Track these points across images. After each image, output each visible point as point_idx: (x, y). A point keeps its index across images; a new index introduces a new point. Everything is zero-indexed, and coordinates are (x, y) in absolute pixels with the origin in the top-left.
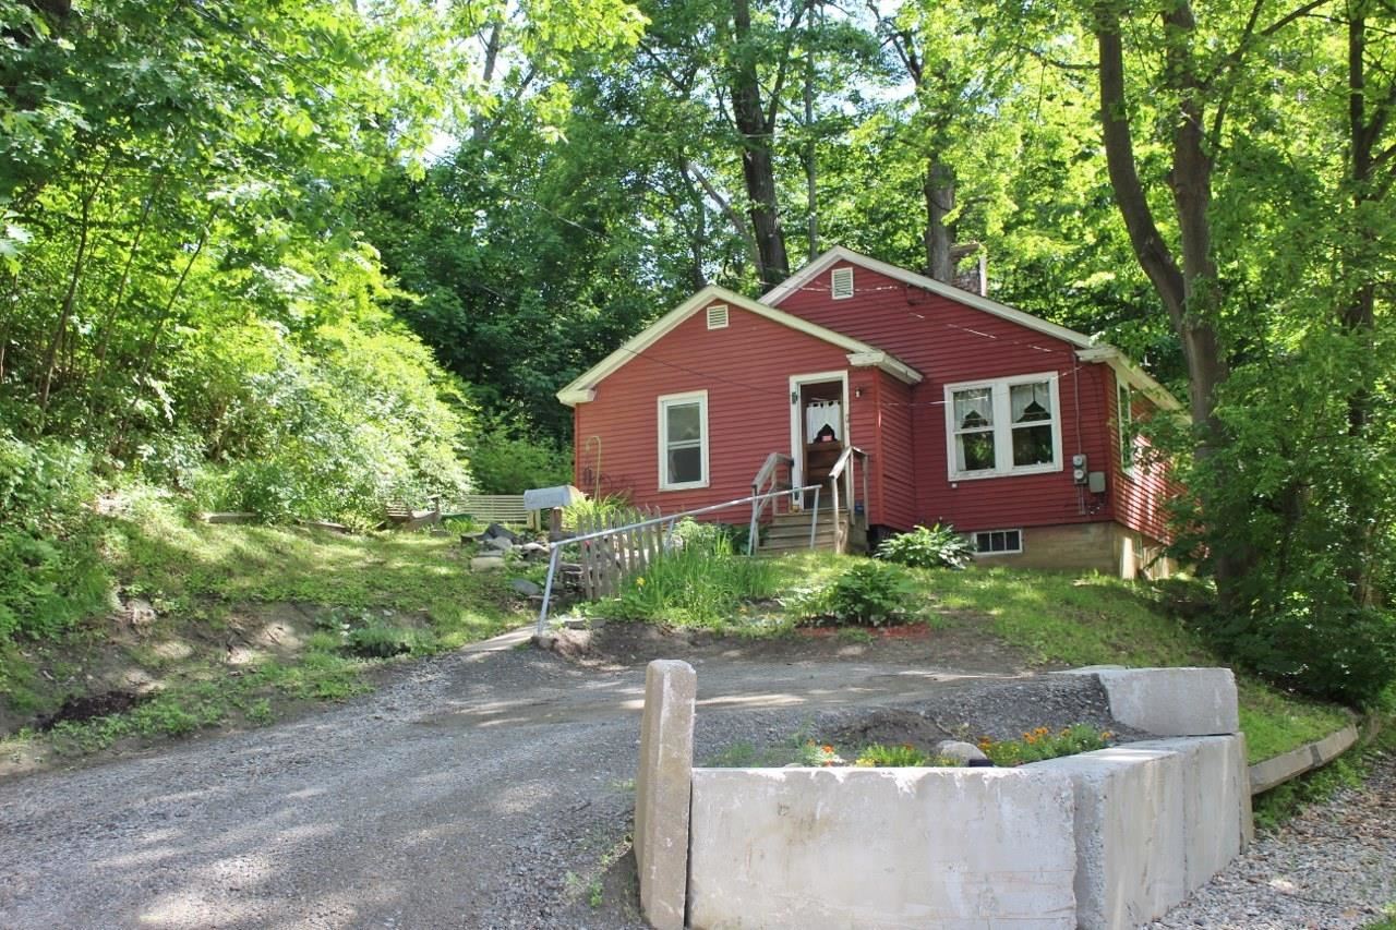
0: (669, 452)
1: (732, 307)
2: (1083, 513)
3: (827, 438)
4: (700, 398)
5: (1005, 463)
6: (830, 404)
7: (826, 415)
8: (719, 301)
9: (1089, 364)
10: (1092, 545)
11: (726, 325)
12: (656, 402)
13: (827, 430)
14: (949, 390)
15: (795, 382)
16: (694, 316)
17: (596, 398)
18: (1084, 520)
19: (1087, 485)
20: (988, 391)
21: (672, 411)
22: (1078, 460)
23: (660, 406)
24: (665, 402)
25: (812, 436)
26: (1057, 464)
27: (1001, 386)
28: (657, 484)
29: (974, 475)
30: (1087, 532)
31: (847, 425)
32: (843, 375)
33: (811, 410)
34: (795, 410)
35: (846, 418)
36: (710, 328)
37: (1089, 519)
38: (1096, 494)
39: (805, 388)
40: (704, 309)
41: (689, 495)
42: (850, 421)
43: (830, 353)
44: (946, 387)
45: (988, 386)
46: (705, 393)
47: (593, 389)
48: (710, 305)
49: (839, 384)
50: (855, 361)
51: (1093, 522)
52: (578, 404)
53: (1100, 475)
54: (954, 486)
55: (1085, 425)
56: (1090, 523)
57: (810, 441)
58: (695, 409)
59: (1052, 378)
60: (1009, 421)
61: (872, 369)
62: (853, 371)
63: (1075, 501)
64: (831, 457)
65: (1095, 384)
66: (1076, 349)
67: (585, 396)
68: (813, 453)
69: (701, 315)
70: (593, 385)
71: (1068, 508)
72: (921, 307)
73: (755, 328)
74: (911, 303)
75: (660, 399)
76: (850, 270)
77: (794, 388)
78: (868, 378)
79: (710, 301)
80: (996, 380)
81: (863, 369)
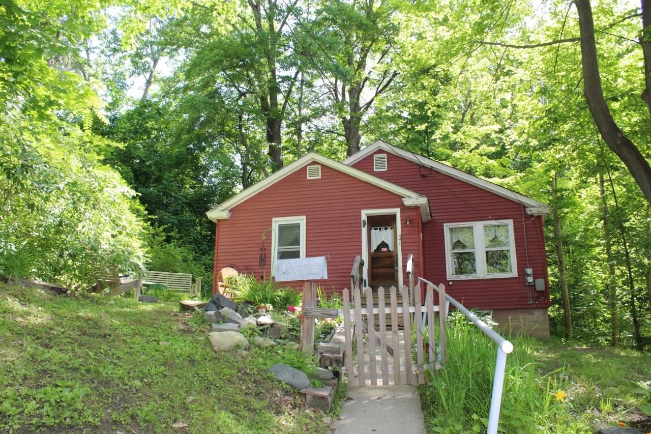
0: (279, 253)
1: (324, 167)
2: (532, 302)
3: (384, 250)
4: (301, 220)
5: (482, 271)
6: (386, 229)
7: (383, 235)
8: (315, 163)
9: (531, 215)
10: (536, 322)
11: (320, 177)
12: (271, 221)
13: (384, 244)
14: (447, 227)
15: (365, 214)
16: (298, 171)
17: (230, 217)
18: (531, 306)
19: (534, 286)
20: (471, 228)
21: (282, 228)
22: (529, 271)
23: (273, 223)
24: (277, 222)
25: (374, 247)
26: (514, 273)
27: (478, 227)
28: (270, 272)
29: (463, 277)
30: (534, 314)
31: (399, 242)
32: (397, 211)
33: (373, 231)
34: (364, 230)
35: (399, 237)
36: (308, 178)
37: (534, 306)
38: (539, 292)
39: (370, 218)
40: (306, 167)
42: (402, 239)
43: (388, 197)
44: (445, 225)
45: (471, 225)
46: (304, 217)
47: (230, 211)
48: (309, 165)
49: (393, 217)
50: (407, 202)
51: (537, 308)
52: (218, 220)
53: (542, 281)
54: (451, 283)
55: (530, 251)
56: (534, 308)
57: (373, 251)
58: (298, 226)
59: (510, 222)
60: (484, 246)
61: (416, 208)
62: (404, 209)
63: (526, 295)
64: (387, 262)
65: (536, 227)
66: (525, 207)
67: (225, 215)
68: (375, 258)
69: (303, 170)
70: (230, 209)
71: (521, 299)
72: (429, 178)
73: (338, 180)
74: (423, 176)
75: (274, 219)
76: (385, 155)
77: (364, 217)
78: (413, 214)
79: (310, 162)
80: (476, 222)
81: (411, 208)
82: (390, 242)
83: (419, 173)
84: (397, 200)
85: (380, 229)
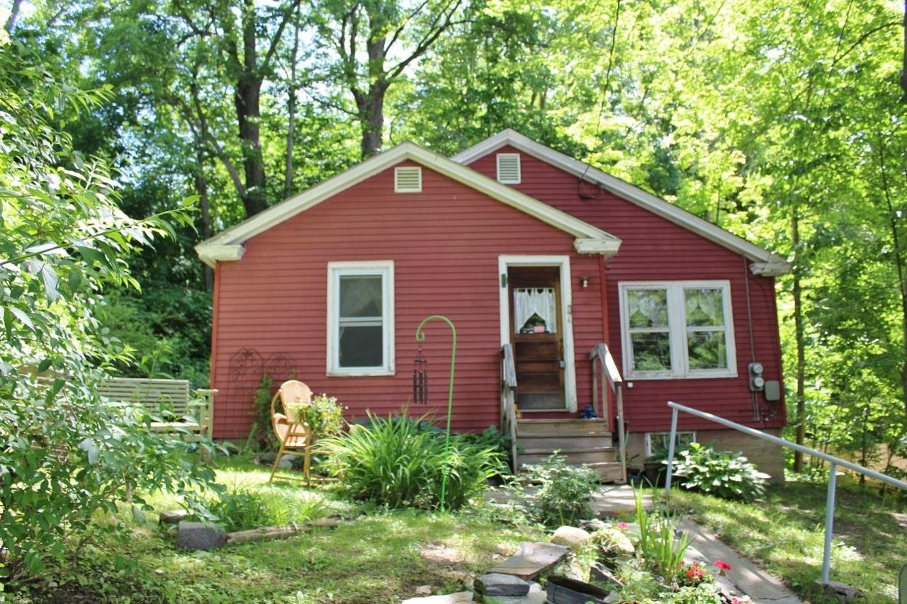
0: (341, 328)
1: (427, 171)
2: (758, 419)
3: (538, 329)
4: (385, 270)
5: (681, 367)
6: (540, 291)
7: (535, 303)
8: (410, 162)
9: (759, 276)
10: (763, 450)
11: (419, 189)
12: (326, 269)
14: (622, 288)
15: (505, 262)
16: (378, 176)
17: (244, 257)
19: (764, 392)
20: (663, 292)
21: (347, 283)
22: (758, 368)
23: (330, 273)
24: (337, 270)
25: (519, 325)
26: (731, 371)
27: (675, 290)
28: (325, 366)
29: (649, 375)
31: (567, 317)
32: (564, 261)
33: (518, 295)
34: (504, 293)
35: (566, 309)
36: (398, 190)
37: (762, 425)
38: (771, 402)
39: (513, 271)
40: (392, 169)
41: (368, 383)
42: (573, 312)
43: (546, 235)
44: (620, 284)
45: (664, 287)
46: (390, 264)
47: (243, 246)
48: (398, 165)
49: (557, 270)
50: (583, 247)
51: (766, 428)
52: (219, 263)
53: (775, 384)
54: (630, 385)
55: (757, 334)
56: (763, 428)
57: (518, 330)
58: (376, 281)
59: (725, 286)
60: (684, 324)
61: (597, 257)
62: (577, 258)
63: (749, 407)
64: (545, 351)
65: (765, 296)
66: (750, 262)
67: (234, 253)
68: (522, 345)
69: (388, 174)
70: (242, 241)
71: (743, 414)
72: (594, 202)
73: (454, 197)
74: (584, 198)
75: (331, 265)
76: (517, 156)
77: (503, 270)
78: (593, 267)
79: (400, 160)
80: (670, 283)
81: (587, 257)
82: (548, 316)
83: (576, 192)
84: (565, 242)
85: (529, 292)
